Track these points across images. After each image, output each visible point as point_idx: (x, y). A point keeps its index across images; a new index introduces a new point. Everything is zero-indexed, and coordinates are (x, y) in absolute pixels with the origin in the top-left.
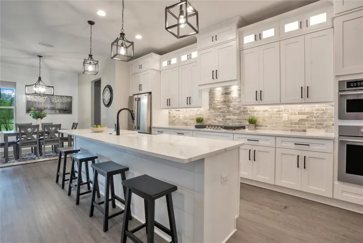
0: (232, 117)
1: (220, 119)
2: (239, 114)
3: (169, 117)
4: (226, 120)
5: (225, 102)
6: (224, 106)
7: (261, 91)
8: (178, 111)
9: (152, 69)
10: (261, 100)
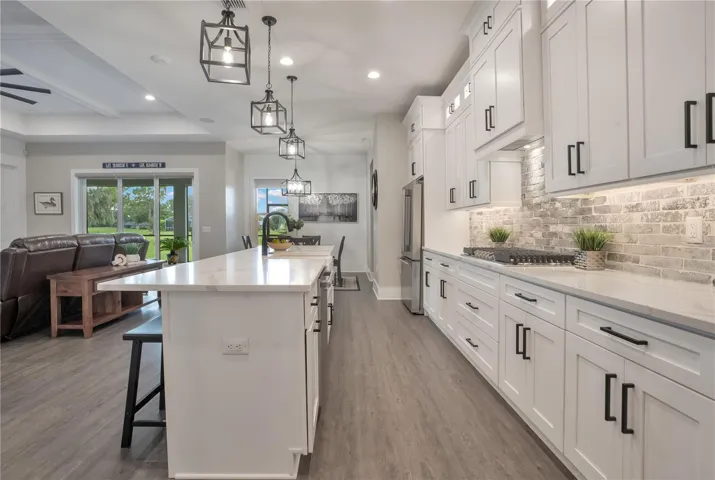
0: (559, 228)
2: (574, 219)
3: (471, 228)
4: (549, 236)
6: (546, 199)
7: (579, 144)
8: (481, 213)
9: (423, 129)
10: (579, 172)
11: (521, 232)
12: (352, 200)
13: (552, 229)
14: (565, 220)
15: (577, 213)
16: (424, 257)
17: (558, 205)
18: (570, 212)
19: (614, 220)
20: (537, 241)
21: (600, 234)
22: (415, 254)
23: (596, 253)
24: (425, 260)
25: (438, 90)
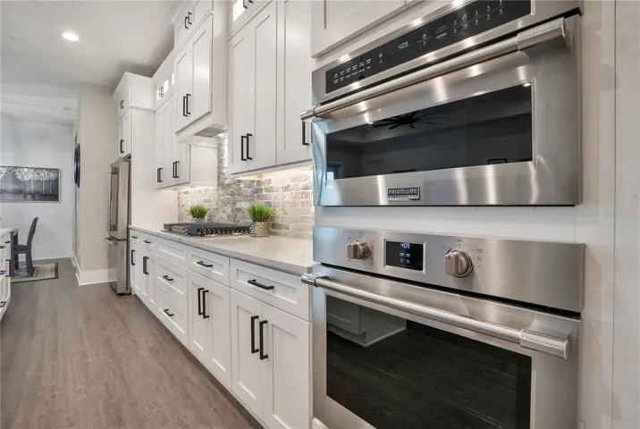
3: (179, 206)
4: (236, 211)
7: (248, 135)
8: (187, 193)
9: (131, 107)
10: (248, 158)
11: (217, 209)
12: (52, 176)
13: (238, 205)
14: (246, 198)
15: (253, 192)
16: (131, 235)
17: (242, 185)
18: (249, 191)
19: (275, 197)
20: (229, 216)
21: (266, 209)
22: (120, 234)
23: (263, 223)
24: (131, 238)
25: (149, 71)
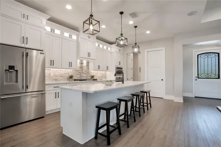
0: (84, 75)
1: (79, 76)
2: (86, 74)
4: (81, 76)
5: (81, 67)
6: (80, 69)
7: (99, 66)
10: (99, 69)
